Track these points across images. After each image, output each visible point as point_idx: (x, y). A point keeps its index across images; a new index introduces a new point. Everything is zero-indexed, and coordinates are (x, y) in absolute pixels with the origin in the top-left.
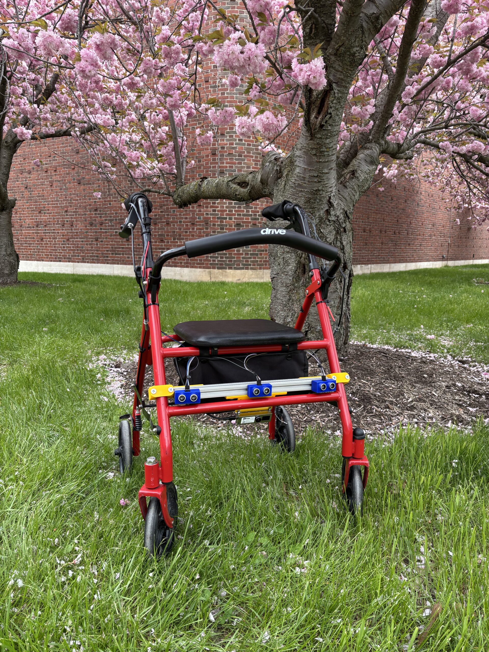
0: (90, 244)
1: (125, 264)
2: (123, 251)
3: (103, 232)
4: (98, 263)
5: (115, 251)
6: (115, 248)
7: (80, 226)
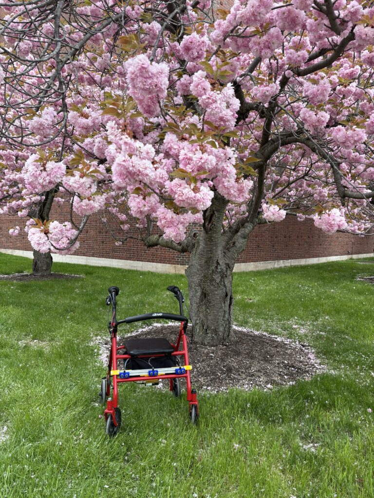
0: (99, 245)
1: (121, 259)
2: (120, 251)
3: (108, 238)
4: (103, 257)
5: (114, 250)
6: (115, 248)
7: (92, 233)
